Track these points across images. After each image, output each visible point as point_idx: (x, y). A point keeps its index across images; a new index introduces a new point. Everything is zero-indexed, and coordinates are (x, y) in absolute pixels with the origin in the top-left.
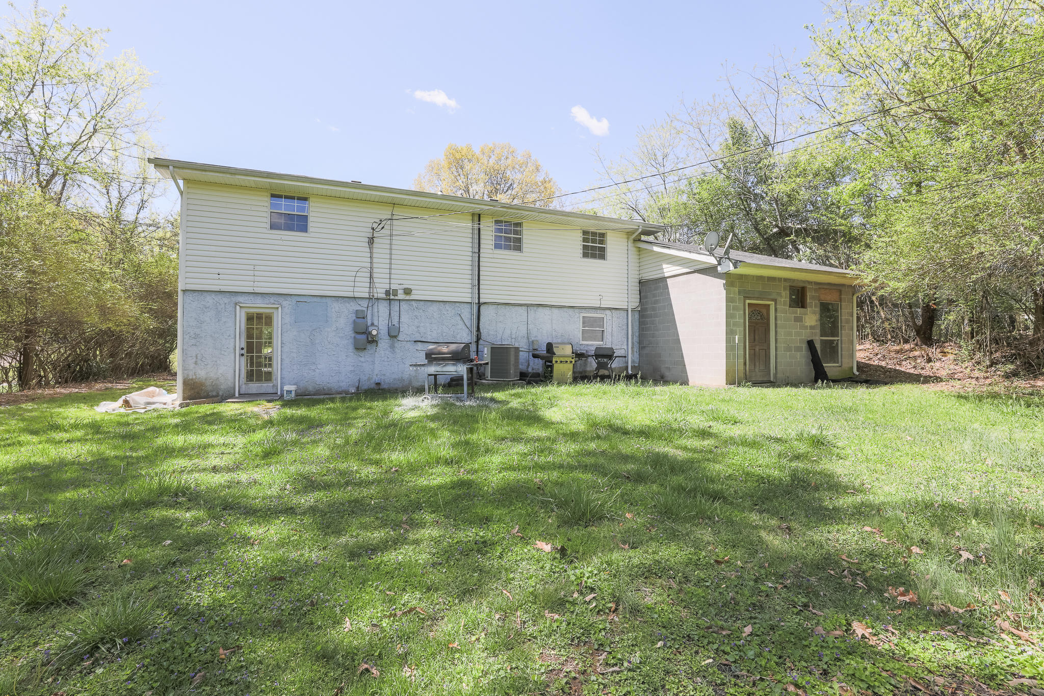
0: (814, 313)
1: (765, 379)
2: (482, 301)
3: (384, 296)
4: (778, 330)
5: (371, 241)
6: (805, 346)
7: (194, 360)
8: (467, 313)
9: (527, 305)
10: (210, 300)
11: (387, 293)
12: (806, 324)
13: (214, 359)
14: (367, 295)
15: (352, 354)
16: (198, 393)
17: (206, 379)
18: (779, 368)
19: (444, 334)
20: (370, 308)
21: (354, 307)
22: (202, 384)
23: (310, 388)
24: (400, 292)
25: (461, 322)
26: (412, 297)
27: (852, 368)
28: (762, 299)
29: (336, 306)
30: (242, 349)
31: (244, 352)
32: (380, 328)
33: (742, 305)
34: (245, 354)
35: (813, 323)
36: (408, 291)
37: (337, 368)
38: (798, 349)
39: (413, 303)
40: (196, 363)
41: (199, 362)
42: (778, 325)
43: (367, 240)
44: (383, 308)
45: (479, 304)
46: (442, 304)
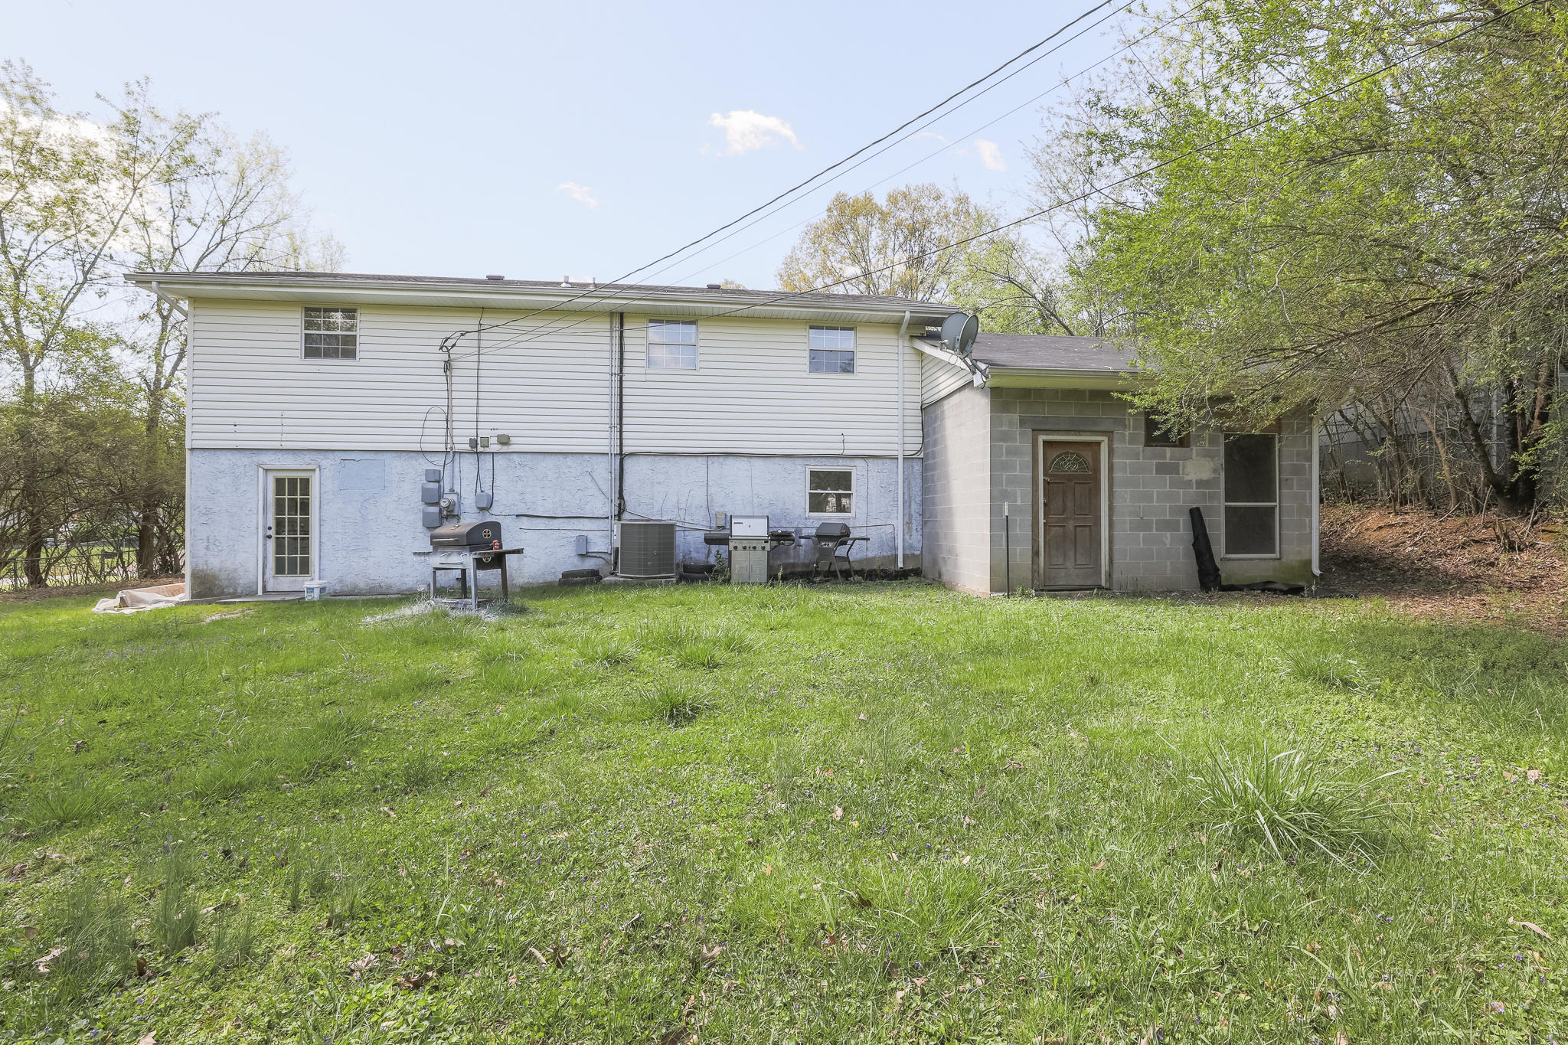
0: (1209, 455)
1: (1089, 582)
2: (625, 450)
3: (467, 447)
4: (1116, 489)
5: (448, 366)
6: (1184, 520)
7: (205, 544)
8: (604, 471)
9: (708, 455)
10: (225, 459)
11: (474, 443)
12: (1187, 478)
13: (231, 543)
14: (442, 448)
15: (422, 535)
16: (210, 589)
17: (220, 570)
18: (1116, 561)
19: (565, 504)
20: (448, 467)
21: (423, 465)
22: (215, 577)
23: (362, 585)
24: (494, 440)
25: (591, 485)
26: (512, 448)
27: (1309, 563)
28: (1079, 432)
29: (397, 465)
30: (270, 528)
31: (272, 532)
32: (463, 496)
33: (1028, 447)
34: (274, 536)
35: (1206, 475)
36: (504, 441)
37: (399, 556)
38: (1167, 525)
39: (515, 457)
40: (207, 548)
41: (211, 546)
42: (1116, 482)
43: (442, 364)
44: (468, 465)
45: (622, 456)
46: (561, 457)
